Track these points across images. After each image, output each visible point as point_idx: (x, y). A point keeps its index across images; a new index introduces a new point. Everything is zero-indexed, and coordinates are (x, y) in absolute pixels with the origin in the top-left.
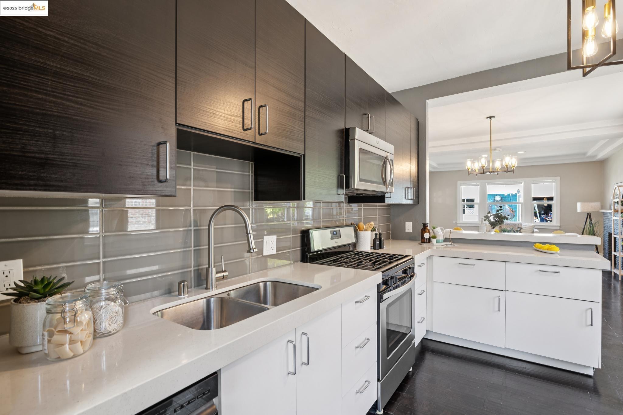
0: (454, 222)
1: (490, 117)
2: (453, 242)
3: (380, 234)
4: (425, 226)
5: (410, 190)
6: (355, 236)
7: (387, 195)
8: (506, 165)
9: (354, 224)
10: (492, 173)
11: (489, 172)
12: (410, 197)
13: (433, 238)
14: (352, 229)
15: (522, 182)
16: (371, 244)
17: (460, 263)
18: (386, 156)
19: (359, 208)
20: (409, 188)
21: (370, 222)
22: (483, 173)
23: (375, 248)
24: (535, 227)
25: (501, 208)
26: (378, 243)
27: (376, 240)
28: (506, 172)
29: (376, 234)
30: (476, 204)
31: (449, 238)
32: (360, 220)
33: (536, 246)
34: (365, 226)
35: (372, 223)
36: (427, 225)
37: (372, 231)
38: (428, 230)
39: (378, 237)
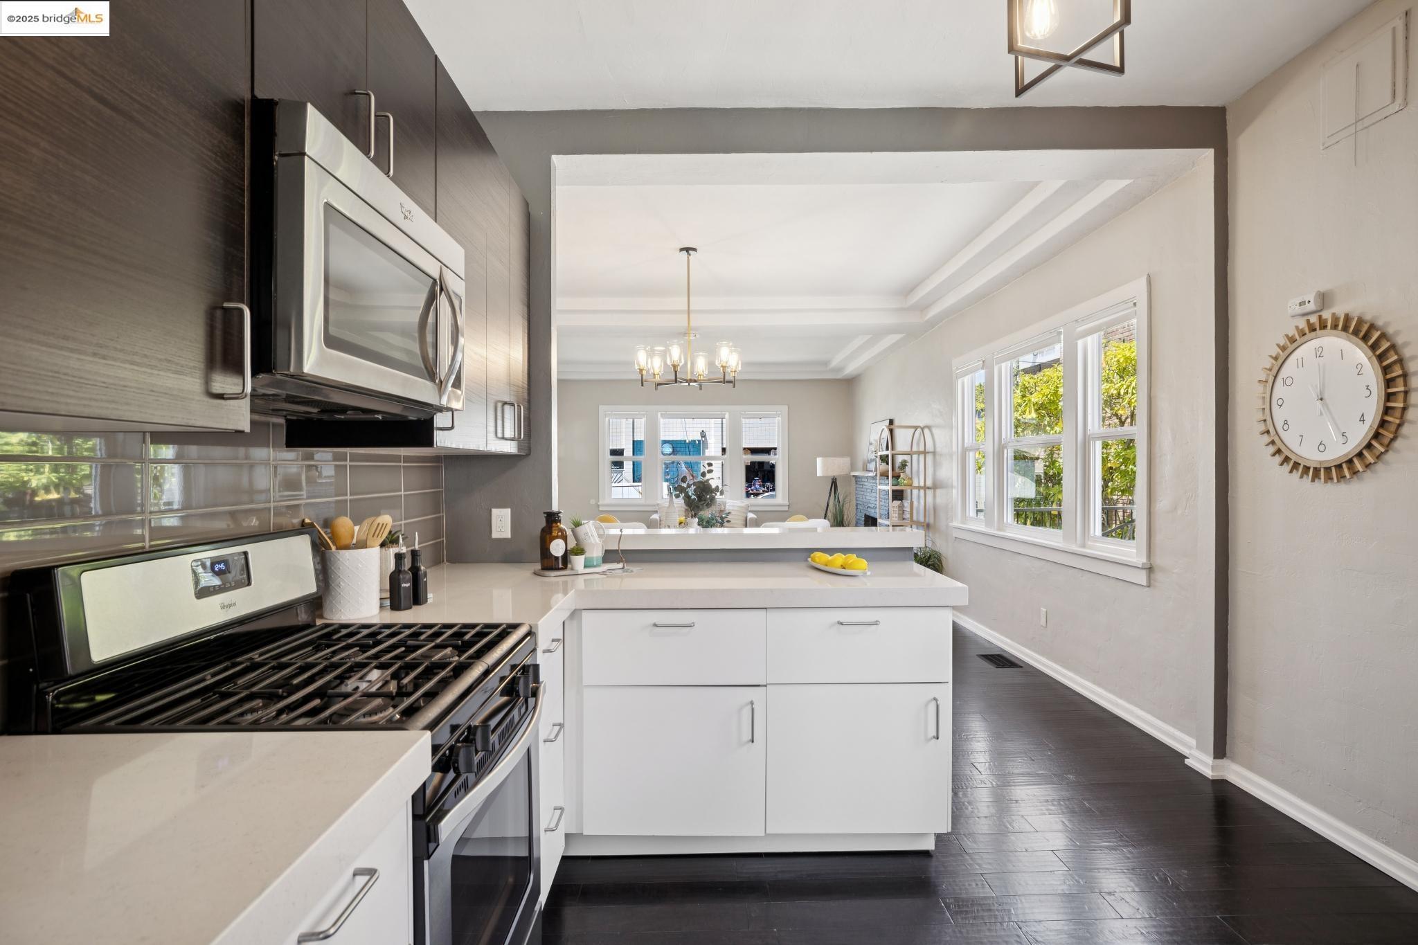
0: (593, 502)
1: (687, 250)
2: (627, 561)
3: (414, 554)
4: (552, 518)
5: (507, 408)
6: (316, 570)
7: (440, 420)
8: (722, 366)
9: (312, 525)
10: (691, 384)
11: (687, 381)
12: (509, 434)
13: (576, 554)
14: (302, 544)
15: (725, 414)
16: (381, 590)
17: (656, 625)
18: (436, 276)
19: (336, 466)
20: (505, 403)
21: (378, 515)
22: (676, 382)
23: (396, 606)
24: (751, 509)
25: (711, 468)
26: (408, 585)
27: (401, 576)
28: (721, 382)
29: (399, 557)
30: (628, 459)
31: (616, 551)
32: (341, 508)
33: (817, 559)
34: (357, 528)
35: (386, 519)
36: (559, 517)
37: (383, 545)
38: (562, 531)
39: (407, 564)
